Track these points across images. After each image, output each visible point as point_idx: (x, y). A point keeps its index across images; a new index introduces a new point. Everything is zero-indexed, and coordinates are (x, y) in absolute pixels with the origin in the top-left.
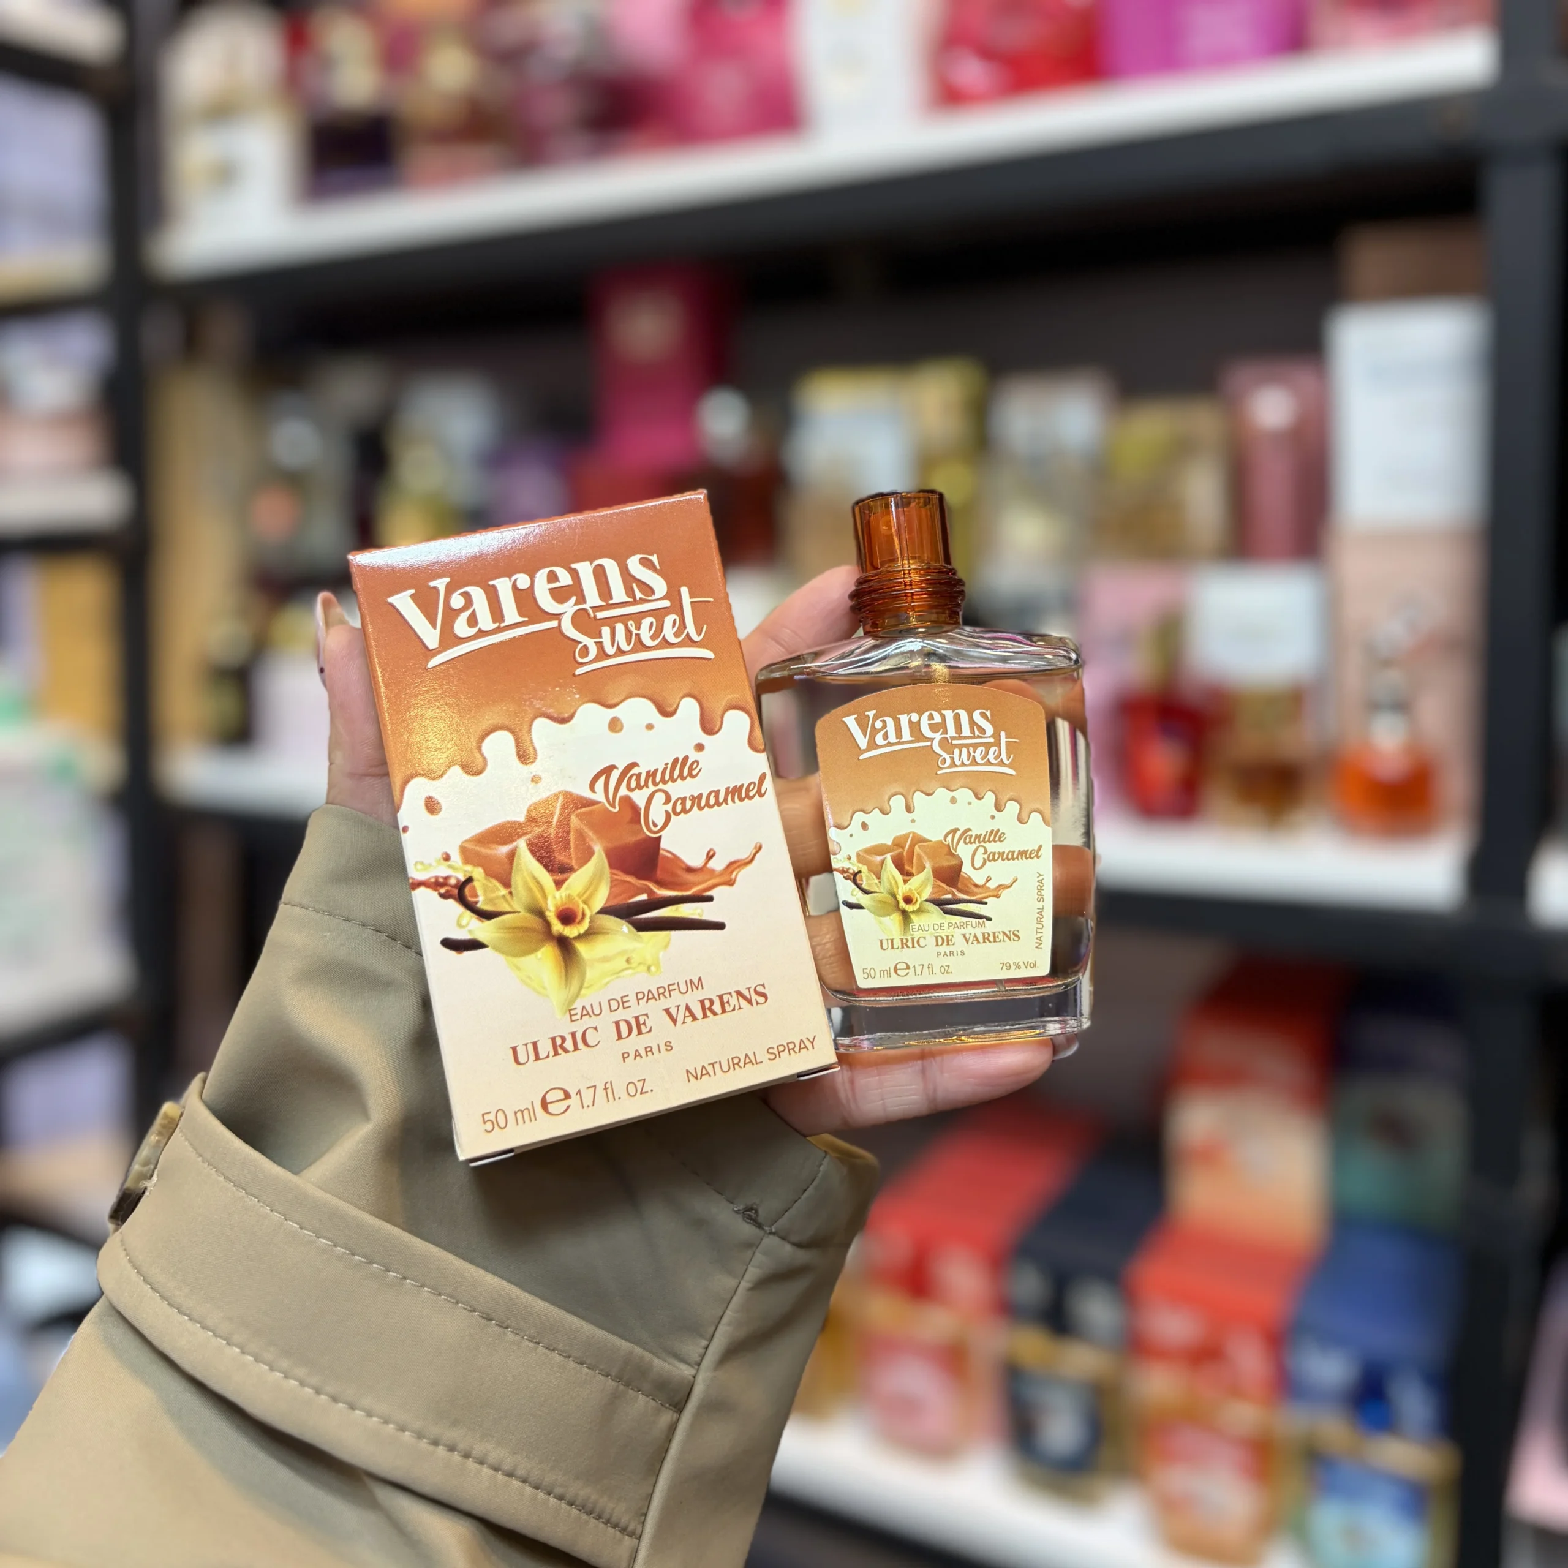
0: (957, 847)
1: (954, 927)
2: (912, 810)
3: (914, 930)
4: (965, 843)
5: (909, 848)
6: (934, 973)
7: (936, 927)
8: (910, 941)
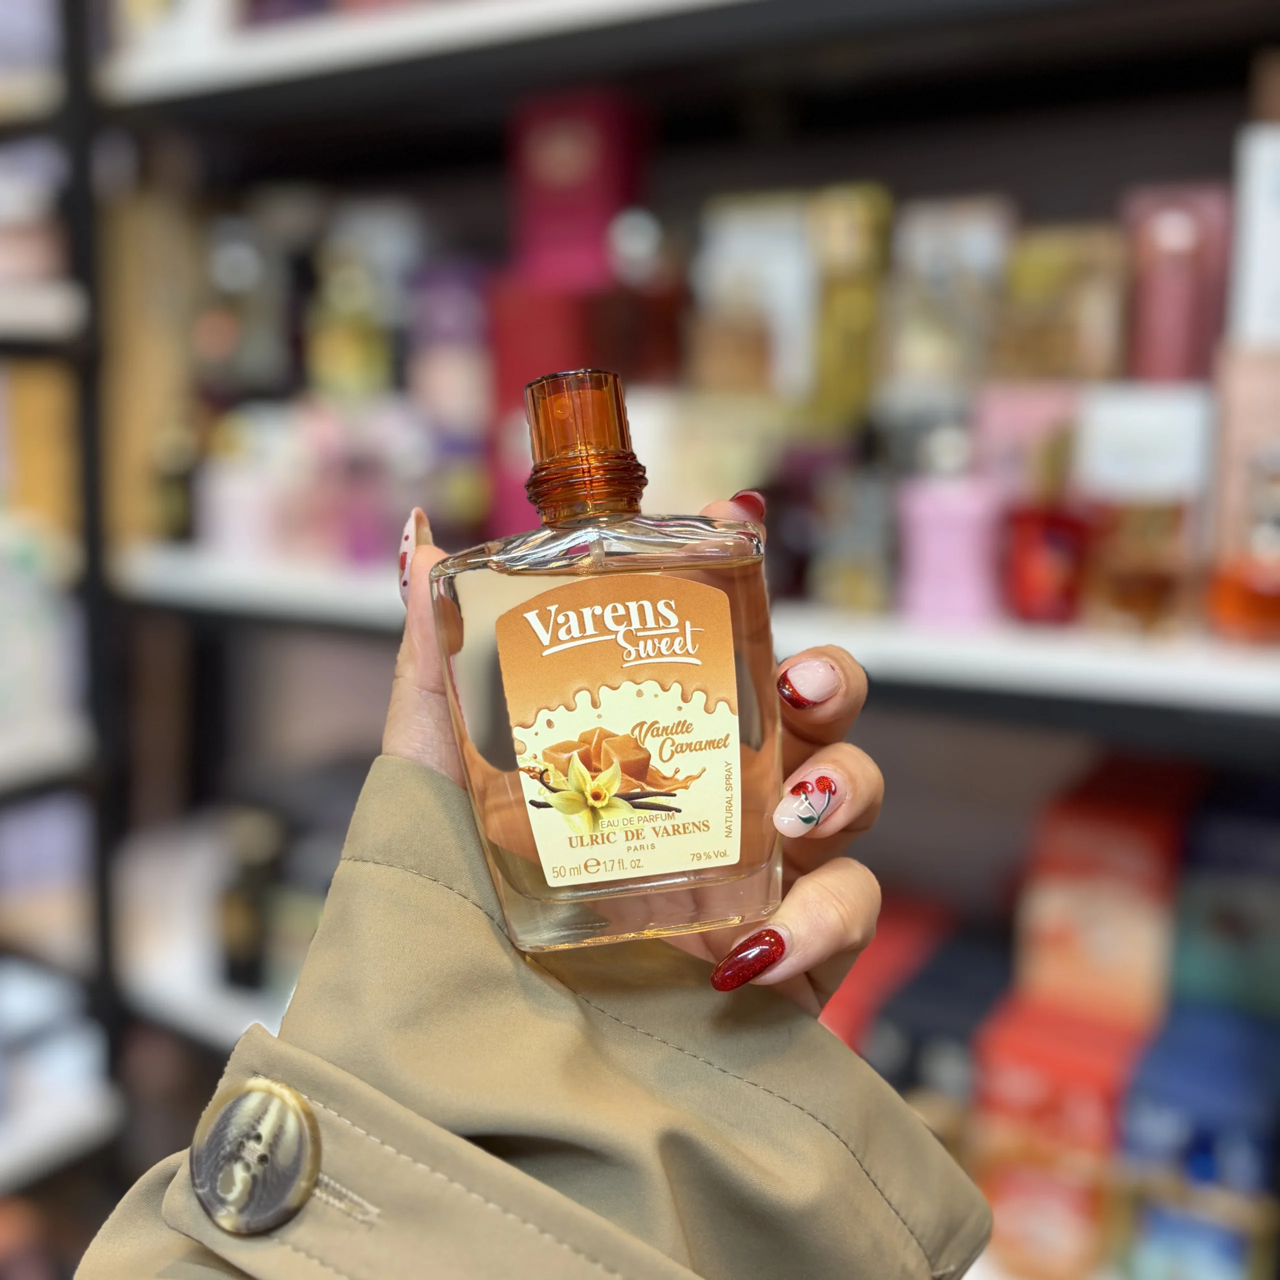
0: (644, 740)
1: (644, 821)
2: (598, 704)
3: (603, 826)
4: (652, 735)
5: (596, 744)
6: (625, 867)
7: (626, 822)
8: (600, 837)
